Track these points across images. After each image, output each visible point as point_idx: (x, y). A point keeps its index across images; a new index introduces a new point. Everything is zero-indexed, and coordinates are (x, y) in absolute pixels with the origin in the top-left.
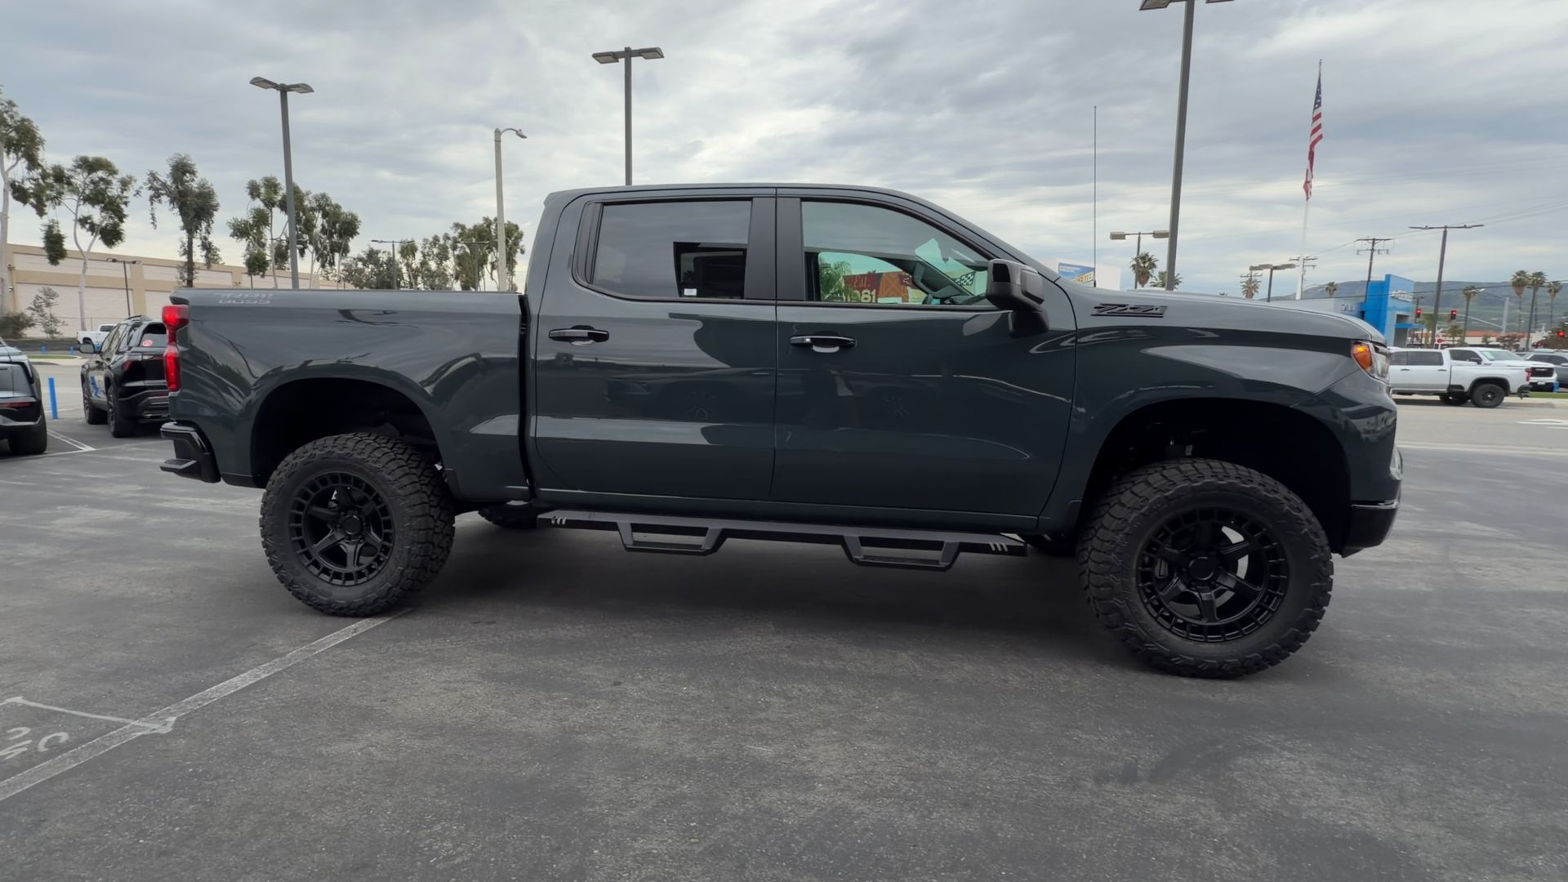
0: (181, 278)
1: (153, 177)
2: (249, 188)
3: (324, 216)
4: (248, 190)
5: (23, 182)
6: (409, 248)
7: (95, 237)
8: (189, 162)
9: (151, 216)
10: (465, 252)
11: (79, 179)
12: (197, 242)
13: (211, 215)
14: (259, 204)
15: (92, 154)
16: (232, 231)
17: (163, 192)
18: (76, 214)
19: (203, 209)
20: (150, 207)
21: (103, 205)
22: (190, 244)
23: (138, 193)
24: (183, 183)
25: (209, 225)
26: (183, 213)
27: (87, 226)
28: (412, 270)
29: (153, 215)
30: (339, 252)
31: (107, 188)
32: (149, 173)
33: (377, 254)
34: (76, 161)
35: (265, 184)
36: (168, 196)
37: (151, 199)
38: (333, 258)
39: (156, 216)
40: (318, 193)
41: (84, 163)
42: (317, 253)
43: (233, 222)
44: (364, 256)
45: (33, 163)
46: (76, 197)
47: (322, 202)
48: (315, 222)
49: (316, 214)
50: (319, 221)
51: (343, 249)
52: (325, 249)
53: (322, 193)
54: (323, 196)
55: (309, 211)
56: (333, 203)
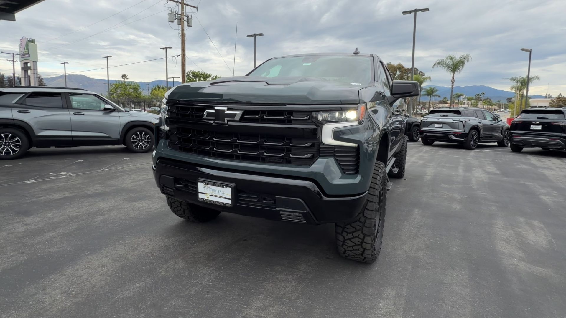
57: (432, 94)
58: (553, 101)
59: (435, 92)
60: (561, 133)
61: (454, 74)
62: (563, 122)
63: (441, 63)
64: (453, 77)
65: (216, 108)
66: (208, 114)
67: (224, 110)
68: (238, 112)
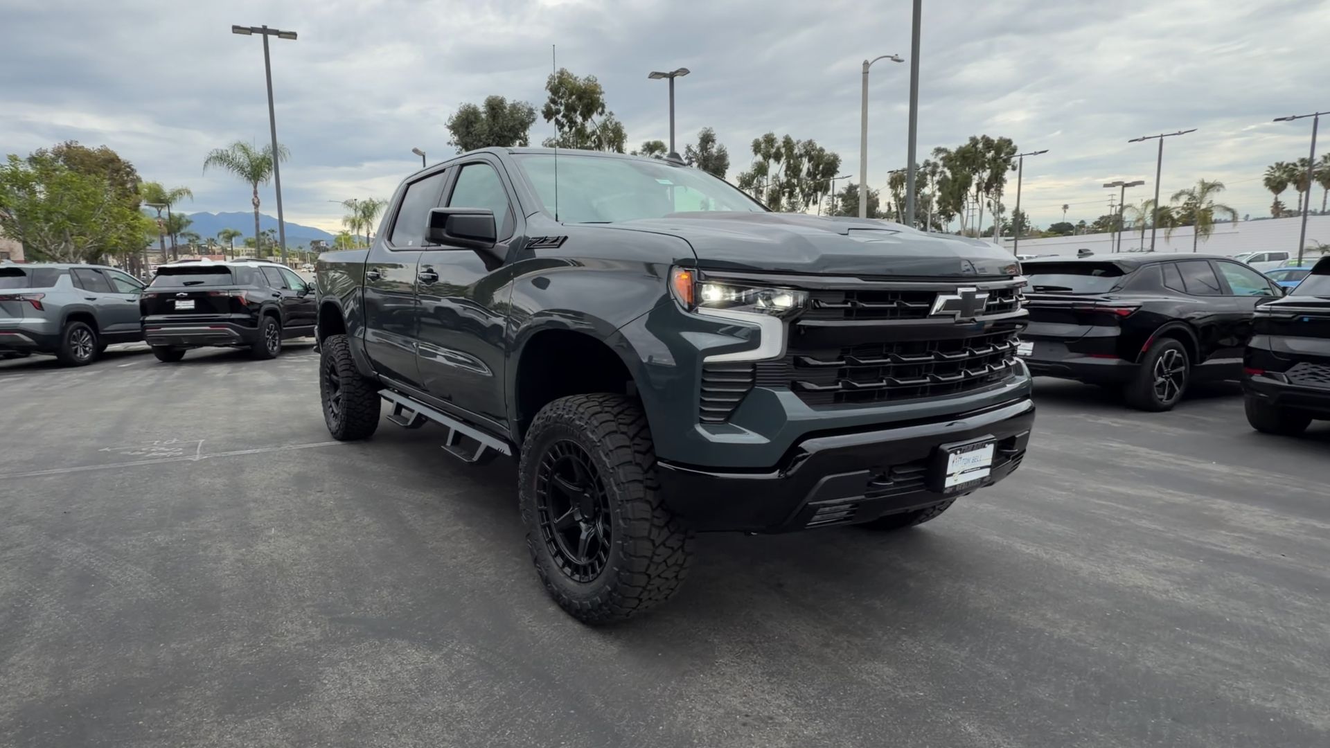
1: (690, 148)
2: (753, 146)
3: (809, 161)
4: (753, 148)
6: (898, 179)
8: (712, 133)
10: (945, 176)
14: (759, 158)
15: (652, 140)
16: (740, 183)
17: (694, 160)
19: (718, 169)
24: (706, 150)
28: (900, 199)
30: (821, 191)
32: (687, 147)
33: (854, 188)
34: (643, 146)
35: (765, 141)
36: (697, 161)
38: (817, 197)
40: (806, 141)
41: (648, 147)
42: (802, 194)
43: (741, 175)
44: (844, 192)
47: (808, 148)
48: (801, 167)
49: (804, 159)
50: (806, 166)
51: (825, 188)
52: (810, 189)
53: (809, 139)
54: (810, 142)
55: (797, 158)
56: (818, 148)
57: (179, 231)
59: (186, 226)
60: (232, 312)
61: (255, 187)
62: (229, 291)
63: (221, 158)
64: (255, 193)
65: (960, 290)
66: (948, 305)
67: (974, 294)
68: (986, 295)
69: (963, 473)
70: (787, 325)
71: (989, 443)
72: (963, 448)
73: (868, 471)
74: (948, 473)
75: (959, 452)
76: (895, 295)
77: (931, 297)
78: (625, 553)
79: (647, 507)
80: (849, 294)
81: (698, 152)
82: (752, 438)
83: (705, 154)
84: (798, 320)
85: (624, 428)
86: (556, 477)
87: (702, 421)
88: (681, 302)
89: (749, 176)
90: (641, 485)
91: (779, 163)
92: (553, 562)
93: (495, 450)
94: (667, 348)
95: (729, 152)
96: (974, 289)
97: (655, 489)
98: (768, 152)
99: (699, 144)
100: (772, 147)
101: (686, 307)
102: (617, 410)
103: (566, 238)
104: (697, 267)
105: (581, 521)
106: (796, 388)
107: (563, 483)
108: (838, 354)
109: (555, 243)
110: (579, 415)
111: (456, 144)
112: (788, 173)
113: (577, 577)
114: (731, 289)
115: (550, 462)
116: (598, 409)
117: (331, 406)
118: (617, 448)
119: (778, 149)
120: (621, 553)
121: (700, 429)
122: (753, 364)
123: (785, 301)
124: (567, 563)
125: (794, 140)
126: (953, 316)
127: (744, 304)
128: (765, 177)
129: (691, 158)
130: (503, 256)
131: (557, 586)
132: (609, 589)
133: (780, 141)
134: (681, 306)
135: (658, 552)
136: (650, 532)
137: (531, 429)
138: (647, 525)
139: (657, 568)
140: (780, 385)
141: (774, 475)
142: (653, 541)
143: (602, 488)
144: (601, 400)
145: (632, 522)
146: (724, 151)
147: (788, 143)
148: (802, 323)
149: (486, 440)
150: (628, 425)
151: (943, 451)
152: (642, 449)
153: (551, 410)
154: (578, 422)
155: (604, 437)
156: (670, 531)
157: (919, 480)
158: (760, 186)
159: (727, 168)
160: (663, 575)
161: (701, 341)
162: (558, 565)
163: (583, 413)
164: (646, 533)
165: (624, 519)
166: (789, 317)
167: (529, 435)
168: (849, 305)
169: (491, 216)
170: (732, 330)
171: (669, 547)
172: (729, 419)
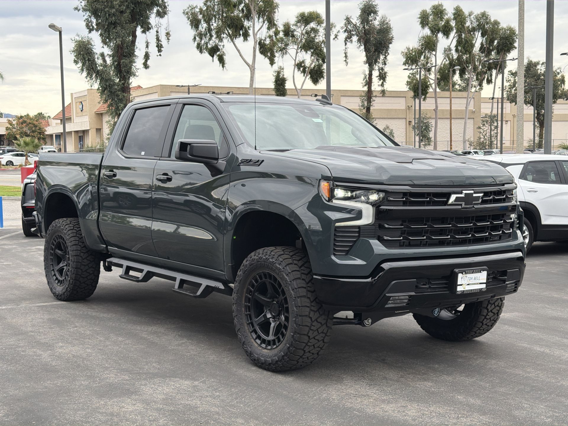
0: (362, 106)
1: (348, 20)
2: (420, 18)
3: (483, 35)
4: (419, 20)
5: (265, 40)
7: (306, 77)
8: (373, 4)
9: (344, 55)
11: (299, 31)
12: (376, 73)
13: (387, 48)
14: (427, 31)
16: (405, 59)
17: (354, 33)
18: (295, 60)
19: (381, 44)
20: (344, 47)
21: (312, 51)
22: (370, 75)
23: (336, 36)
24: (368, 22)
25: (385, 58)
26: (367, 50)
27: (302, 69)
29: (346, 53)
30: (496, 69)
31: (315, 36)
32: (345, 18)
33: (536, 66)
34: (297, 17)
35: (433, 12)
36: (357, 36)
37: (346, 40)
38: (491, 75)
39: (348, 55)
40: (479, 13)
41: (302, 18)
42: (475, 72)
43: (406, 51)
45: (271, 23)
46: (296, 47)
47: (482, 21)
48: (474, 42)
49: (476, 33)
50: (478, 40)
51: (500, 66)
52: (484, 66)
53: (483, 11)
54: (484, 15)
55: (469, 31)
56: (492, 20)
58: (10, 123)
65: (464, 192)
66: (457, 199)
67: (472, 194)
68: (481, 195)
69: (468, 285)
70: (375, 208)
71: (483, 271)
72: (467, 271)
73: (415, 280)
74: (458, 284)
75: (464, 273)
76: (429, 194)
77: (448, 195)
78: (296, 324)
79: (308, 300)
80: (405, 194)
81: (358, 25)
82: (359, 262)
83: (367, 27)
84: (380, 206)
85: (295, 262)
86: (256, 294)
87: (334, 255)
88: (325, 197)
89: (415, 52)
90: (305, 289)
91: (448, 37)
92: (254, 343)
93: (213, 287)
94: (318, 220)
95: (392, 25)
96: (472, 192)
97: (312, 292)
98: (437, 25)
99: (360, 16)
100: (441, 19)
101: (327, 199)
102: (291, 254)
103: (263, 161)
104: (332, 180)
105: (271, 318)
106: (380, 239)
107: (261, 297)
108: (401, 223)
109: (257, 163)
110: (272, 256)
111: (84, 10)
112: (459, 48)
113: (269, 347)
114: (348, 191)
115: (253, 286)
116: (282, 253)
117: (55, 275)
118: (293, 271)
119: (448, 21)
120: (295, 325)
121: (333, 258)
122: (359, 227)
123: (374, 197)
124: (264, 341)
125: (466, 12)
126: (461, 205)
127: (354, 198)
128: (434, 53)
129: (350, 31)
130: (222, 168)
131: (257, 354)
132: (288, 346)
133: (450, 13)
134: (324, 199)
135: (313, 324)
136: (309, 313)
137: (242, 267)
138: (308, 309)
139: (313, 333)
140: (373, 237)
141: (369, 280)
142: (311, 318)
143: (284, 293)
144: (283, 249)
145: (301, 308)
146: (387, 23)
147: (459, 15)
148: (382, 207)
149: (205, 282)
150: (298, 261)
151: (455, 272)
152: (306, 272)
153: (255, 255)
154: (271, 260)
155: (286, 266)
156: (320, 314)
157: (445, 287)
158: (427, 63)
159: (391, 43)
160: (316, 338)
161: (333, 215)
162: (257, 344)
163: (274, 255)
164: (307, 313)
165: (296, 307)
166: (375, 205)
167: (240, 272)
168: (404, 199)
169: (216, 145)
170: (349, 211)
171: (319, 322)
172: (348, 253)
